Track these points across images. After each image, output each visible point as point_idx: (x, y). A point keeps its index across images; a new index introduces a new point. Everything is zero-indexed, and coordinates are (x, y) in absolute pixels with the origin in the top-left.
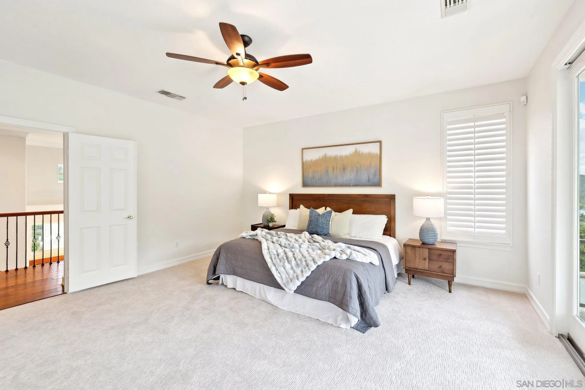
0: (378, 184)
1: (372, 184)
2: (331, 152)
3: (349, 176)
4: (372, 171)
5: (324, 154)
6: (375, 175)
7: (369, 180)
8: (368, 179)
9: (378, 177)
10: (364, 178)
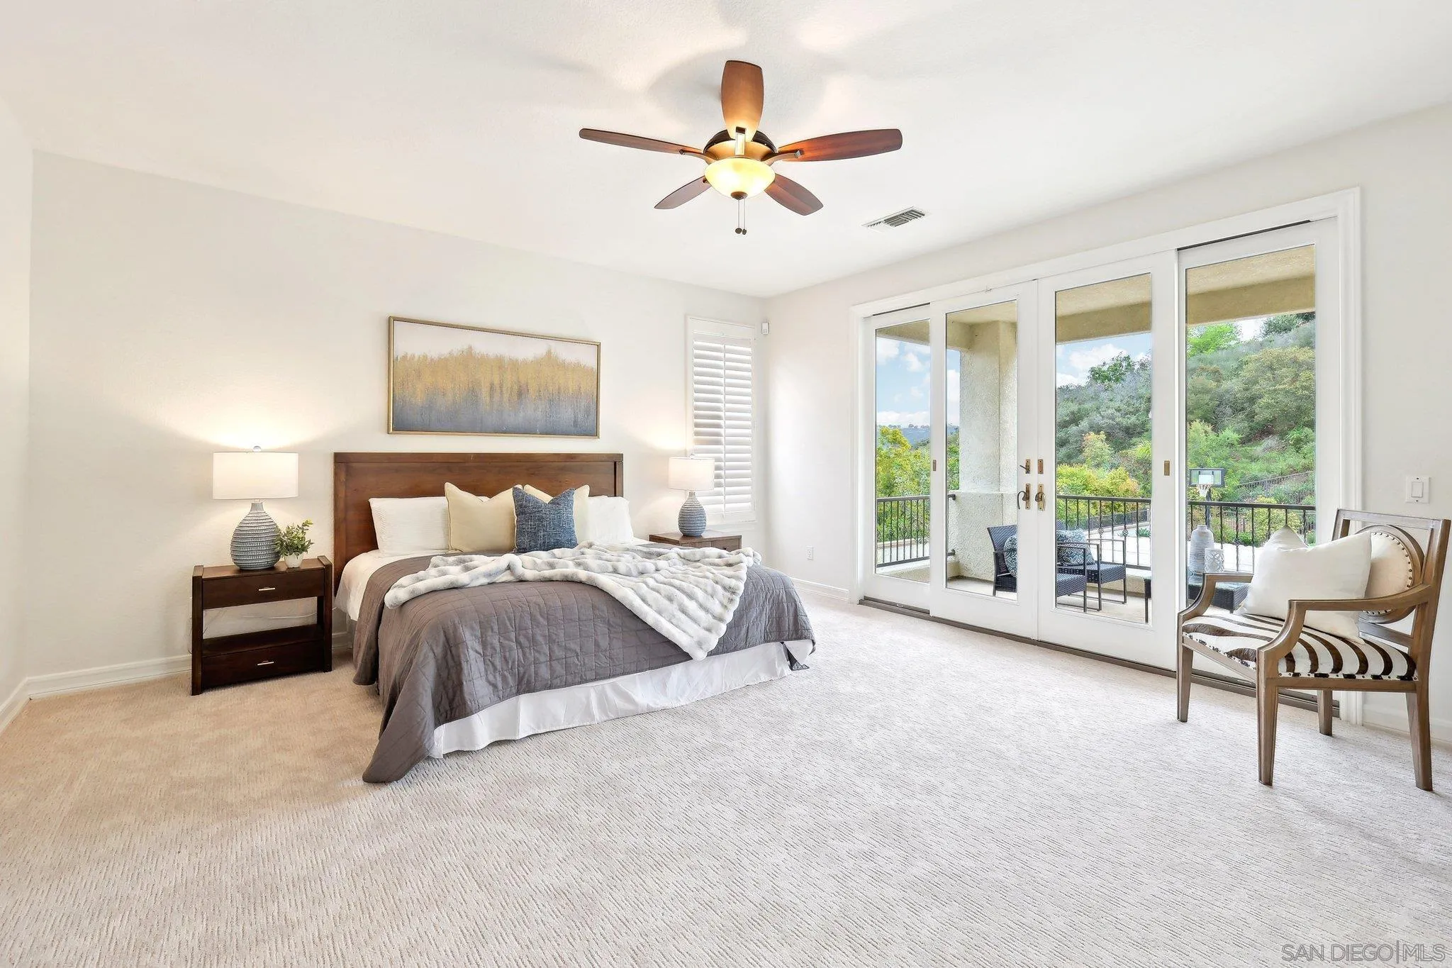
0: (593, 433)
1: (583, 432)
2: (485, 346)
3: (533, 411)
4: (583, 404)
5: (466, 347)
6: (588, 412)
7: (575, 422)
8: (573, 419)
9: (592, 417)
10: (566, 415)
